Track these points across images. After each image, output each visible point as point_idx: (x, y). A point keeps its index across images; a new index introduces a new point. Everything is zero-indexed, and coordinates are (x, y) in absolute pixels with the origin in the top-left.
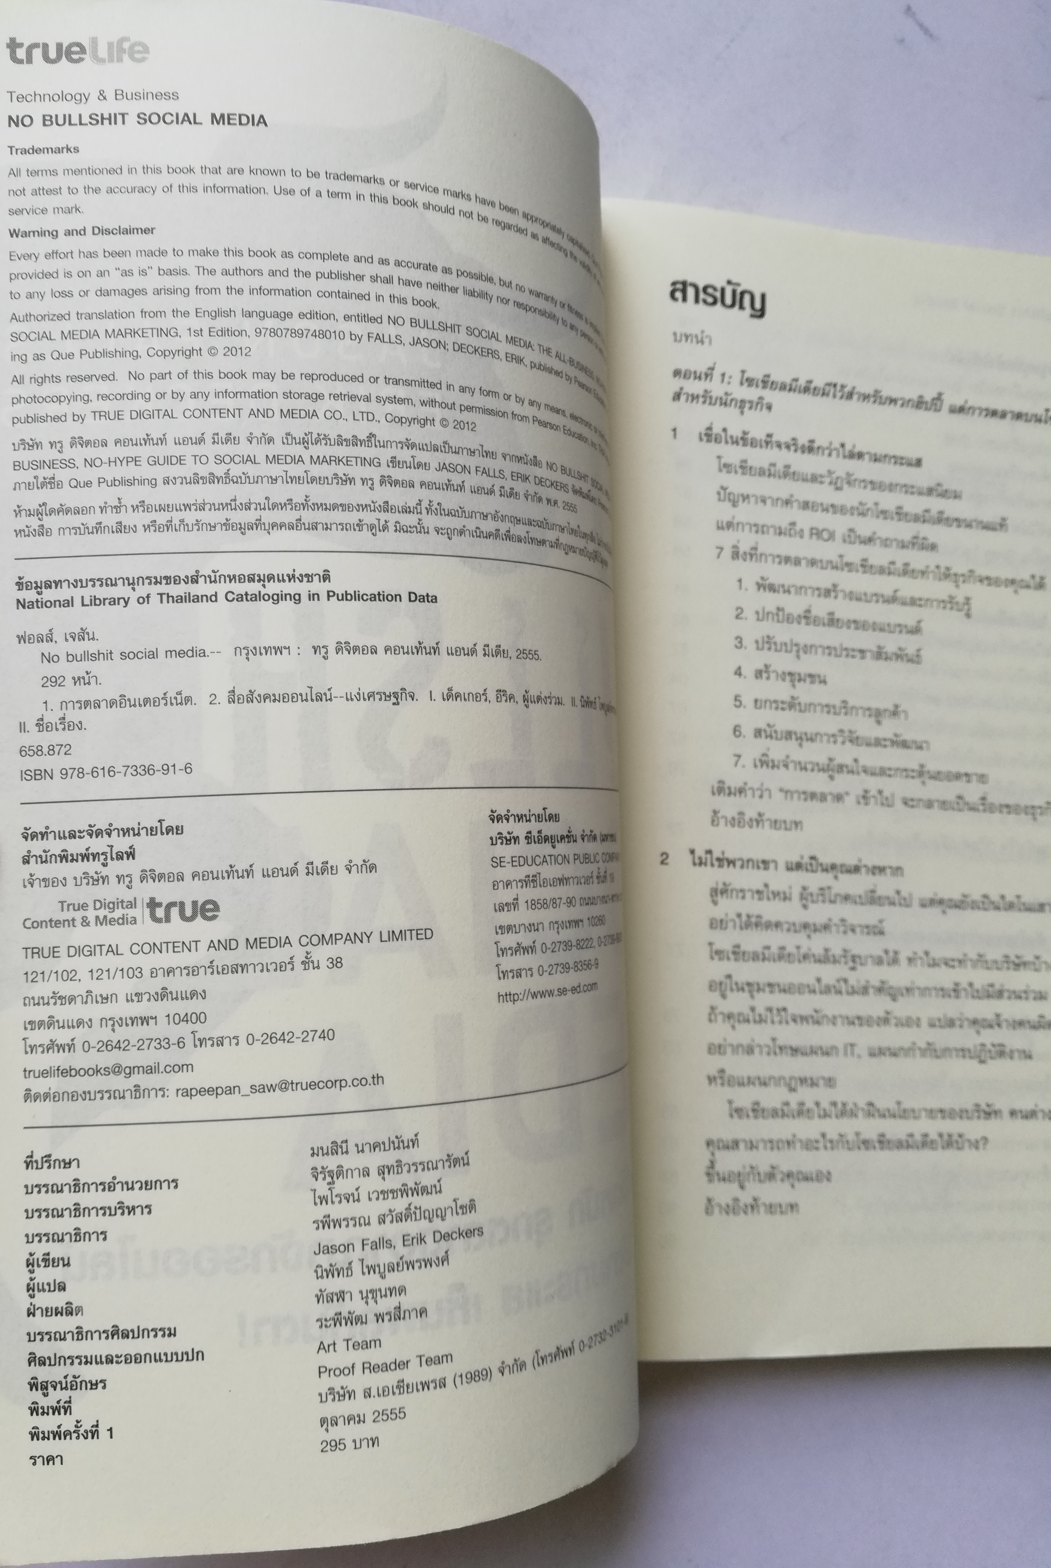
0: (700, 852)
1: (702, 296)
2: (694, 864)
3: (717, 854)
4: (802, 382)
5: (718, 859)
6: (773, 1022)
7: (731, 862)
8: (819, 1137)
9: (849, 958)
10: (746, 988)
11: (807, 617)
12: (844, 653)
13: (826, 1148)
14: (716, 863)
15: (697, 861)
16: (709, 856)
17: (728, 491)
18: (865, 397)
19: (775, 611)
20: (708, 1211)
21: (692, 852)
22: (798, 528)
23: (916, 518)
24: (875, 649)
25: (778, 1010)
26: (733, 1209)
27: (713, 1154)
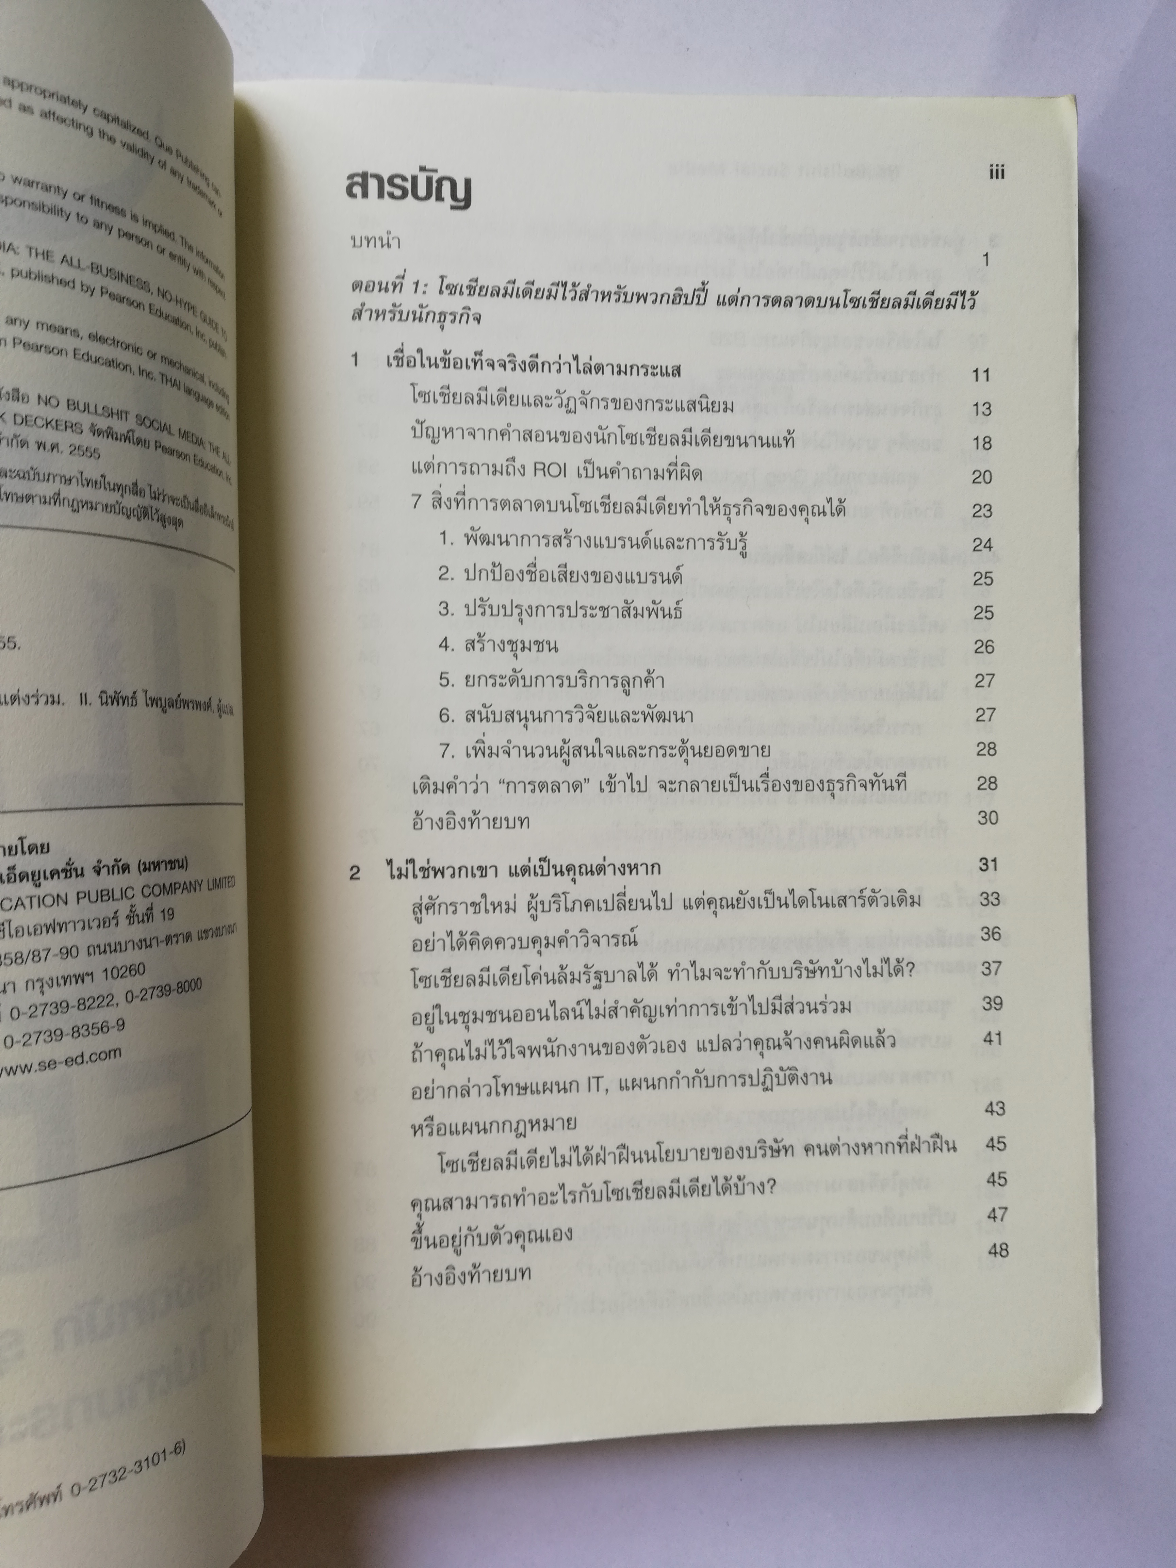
0: (399, 862)
1: (387, 188)
2: (392, 877)
3: (420, 863)
4: (521, 285)
5: (422, 869)
6: (494, 1057)
7: (439, 872)
8: (556, 1189)
9: (592, 975)
10: (460, 1019)
11: (532, 572)
12: (581, 612)
13: (565, 1201)
14: (420, 874)
15: (396, 873)
16: (410, 866)
17: (424, 425)
18: (605, 296)
19: (489, 567)
20: (416, 1282)
21: (390, 862)
22: (518, 465)
23: (674, 441)
24: (621, 605)
25: (501, 1042)
26: (446, 1278)
27: (420, 1216)
